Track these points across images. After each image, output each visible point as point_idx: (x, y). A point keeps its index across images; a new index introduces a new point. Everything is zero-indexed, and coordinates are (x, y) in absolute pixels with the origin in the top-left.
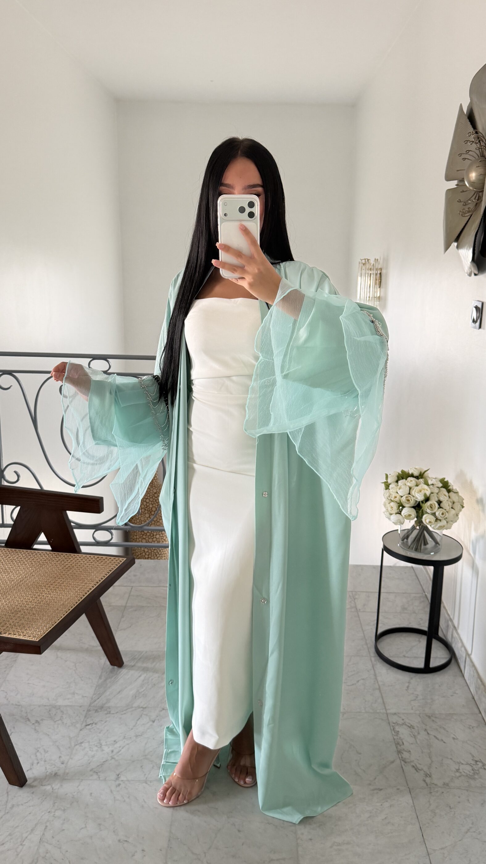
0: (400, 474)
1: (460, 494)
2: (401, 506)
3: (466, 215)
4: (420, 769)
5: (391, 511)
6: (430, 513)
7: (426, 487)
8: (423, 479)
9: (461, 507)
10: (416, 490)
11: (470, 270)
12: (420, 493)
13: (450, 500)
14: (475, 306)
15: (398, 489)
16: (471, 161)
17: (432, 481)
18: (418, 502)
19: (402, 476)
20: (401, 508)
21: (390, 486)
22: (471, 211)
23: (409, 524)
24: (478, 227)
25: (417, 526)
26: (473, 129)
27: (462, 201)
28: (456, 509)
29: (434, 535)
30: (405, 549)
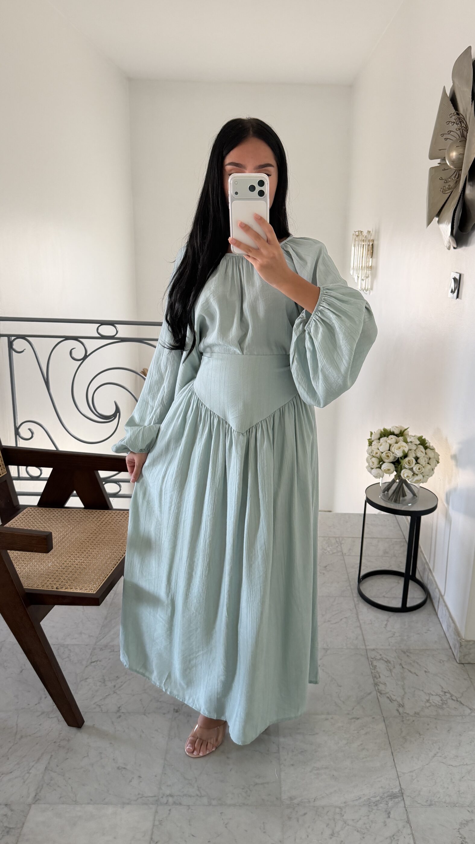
0: (383, 432)
1: (436, 451)
2: (381, 461)
3: (446, 192)
4: (394, 700)
5: (372, 465)
6: (407, 468)
7: (404, 444)
8: (403, 437)
9: (436, 462)
10: (396, 446)
11: (449, 244)
12: (399, 450)
13: (426, 456)
14: (453, 277)
15: (379, 446)
16: (452, 141)
17: (411, 439)
18: (397, 459)
19: (384, 434)
20: (381, 463)
21: (373, 443)
22: (451, 188)
23: (389, 478)
24: (457, 203)
25: (396, 480)
26: (454, 110)
27: (443, 179)
28: (432, 465)
29: (411, 487)
30: (386, 500)
